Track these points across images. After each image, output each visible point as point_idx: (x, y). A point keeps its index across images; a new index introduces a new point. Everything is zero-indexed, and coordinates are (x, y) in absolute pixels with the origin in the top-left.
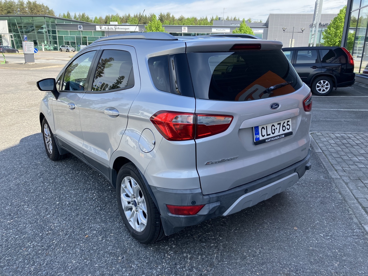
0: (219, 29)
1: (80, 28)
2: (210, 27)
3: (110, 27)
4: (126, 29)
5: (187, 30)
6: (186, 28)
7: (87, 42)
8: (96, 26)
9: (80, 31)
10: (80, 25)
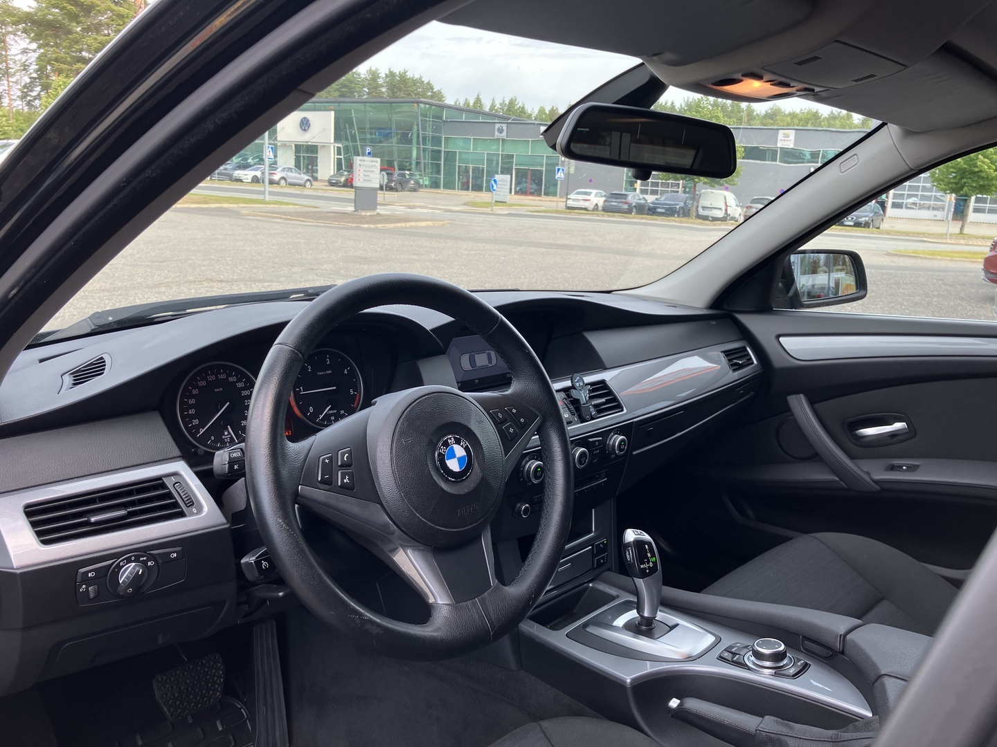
1: (501, 131)
5: (793, 142)
6: (792, 133)
7: (514, 167)
9: (499, 139)
10: (499, 125)
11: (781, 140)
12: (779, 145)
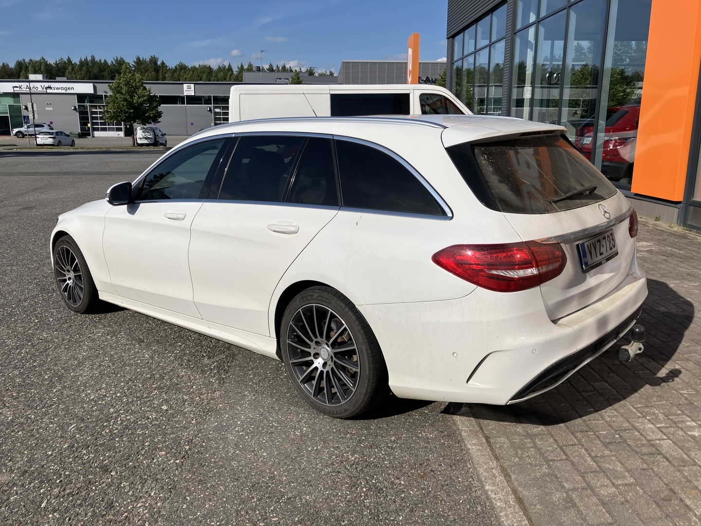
3: (32, 85)
4: (66, 89)
5: (193, 91)
6: (192, 86)
11: (186, 91)
12: (185, 94)
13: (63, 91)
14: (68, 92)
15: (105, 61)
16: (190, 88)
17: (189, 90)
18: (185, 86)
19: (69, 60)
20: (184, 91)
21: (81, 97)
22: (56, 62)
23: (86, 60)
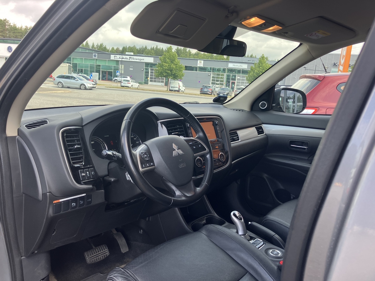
0: (236, 64)
1: (95, 56)
2: (226, 62)
3: (124, 57)
4: (141, 60)
5: (203, 64)
6: (202, 62)
7: (101, 70)
8: (111, 55)
9: (95, 59)
10: (95, 54)
11: (199, 64)
12: (198, 66)
13: (139, 61)
14: (141, 61)
15: (162, 48)
16: (201, 63)
17: (200, 63)
18: (199, 61)
19: (146, 47)
20: (198, 64)
21: (147, 64)
22: (140, 48)
23: (153, 48)
